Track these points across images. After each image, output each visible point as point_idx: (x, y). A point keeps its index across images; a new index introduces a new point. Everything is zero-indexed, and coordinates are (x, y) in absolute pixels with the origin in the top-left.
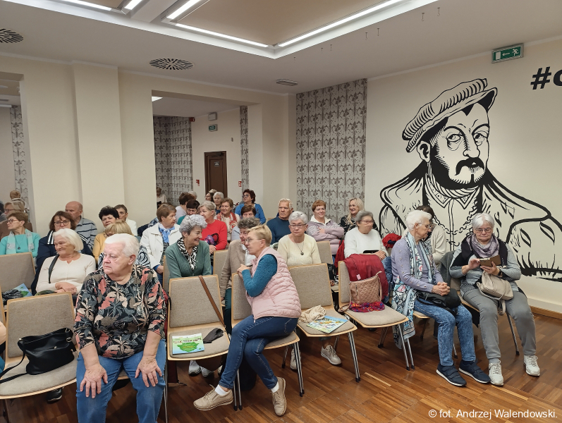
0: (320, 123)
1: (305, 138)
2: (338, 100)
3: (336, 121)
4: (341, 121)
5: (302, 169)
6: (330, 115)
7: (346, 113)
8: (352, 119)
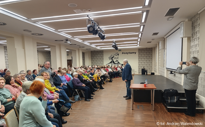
0: (96, 56)
1: (93, 58)
2: (99, 53)
3: (98, 56)
4: (100, 56)
5: (92, 62)
6: (98, 55)
7: (100, 55)
8: (101, 55)
